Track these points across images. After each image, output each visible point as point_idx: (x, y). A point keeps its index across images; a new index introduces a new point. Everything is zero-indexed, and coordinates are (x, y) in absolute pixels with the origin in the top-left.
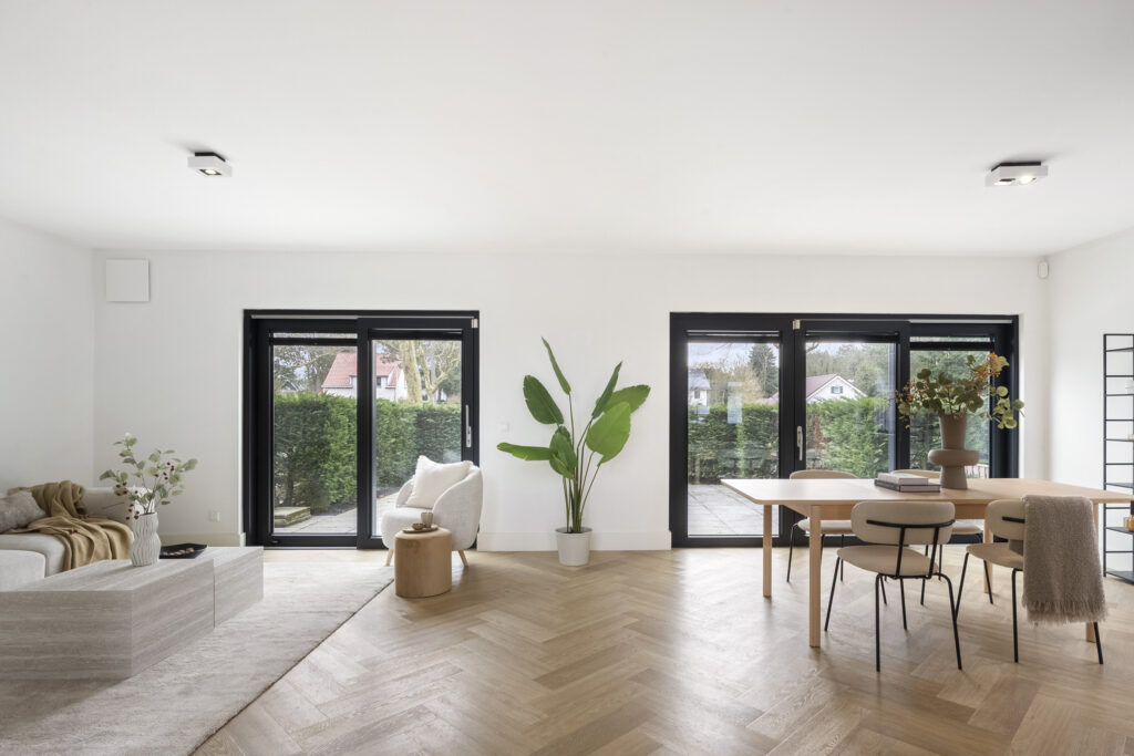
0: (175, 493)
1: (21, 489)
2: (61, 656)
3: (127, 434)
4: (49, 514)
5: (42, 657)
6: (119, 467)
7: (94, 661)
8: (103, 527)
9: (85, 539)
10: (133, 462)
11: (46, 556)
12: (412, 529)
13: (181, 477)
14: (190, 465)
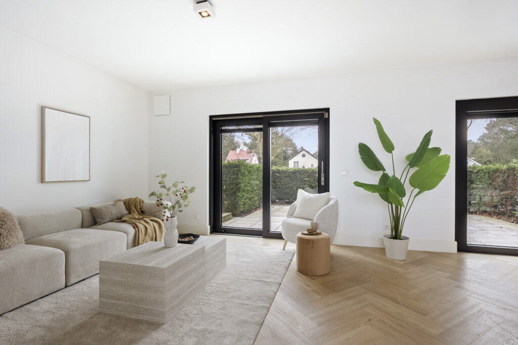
0: (185, 206)
1: (120, 200)
2: (129, 303)
3: (162, 171)
4: (130, 213)
5: (120, 302)
6: (159, 190)
7: (146, 309)
8: (151, 220)
9: (144, 227)
10: (164, 187)
11: (127, 236)
12: (306, 232)
13: (188, 197)
14: (192, 190)
